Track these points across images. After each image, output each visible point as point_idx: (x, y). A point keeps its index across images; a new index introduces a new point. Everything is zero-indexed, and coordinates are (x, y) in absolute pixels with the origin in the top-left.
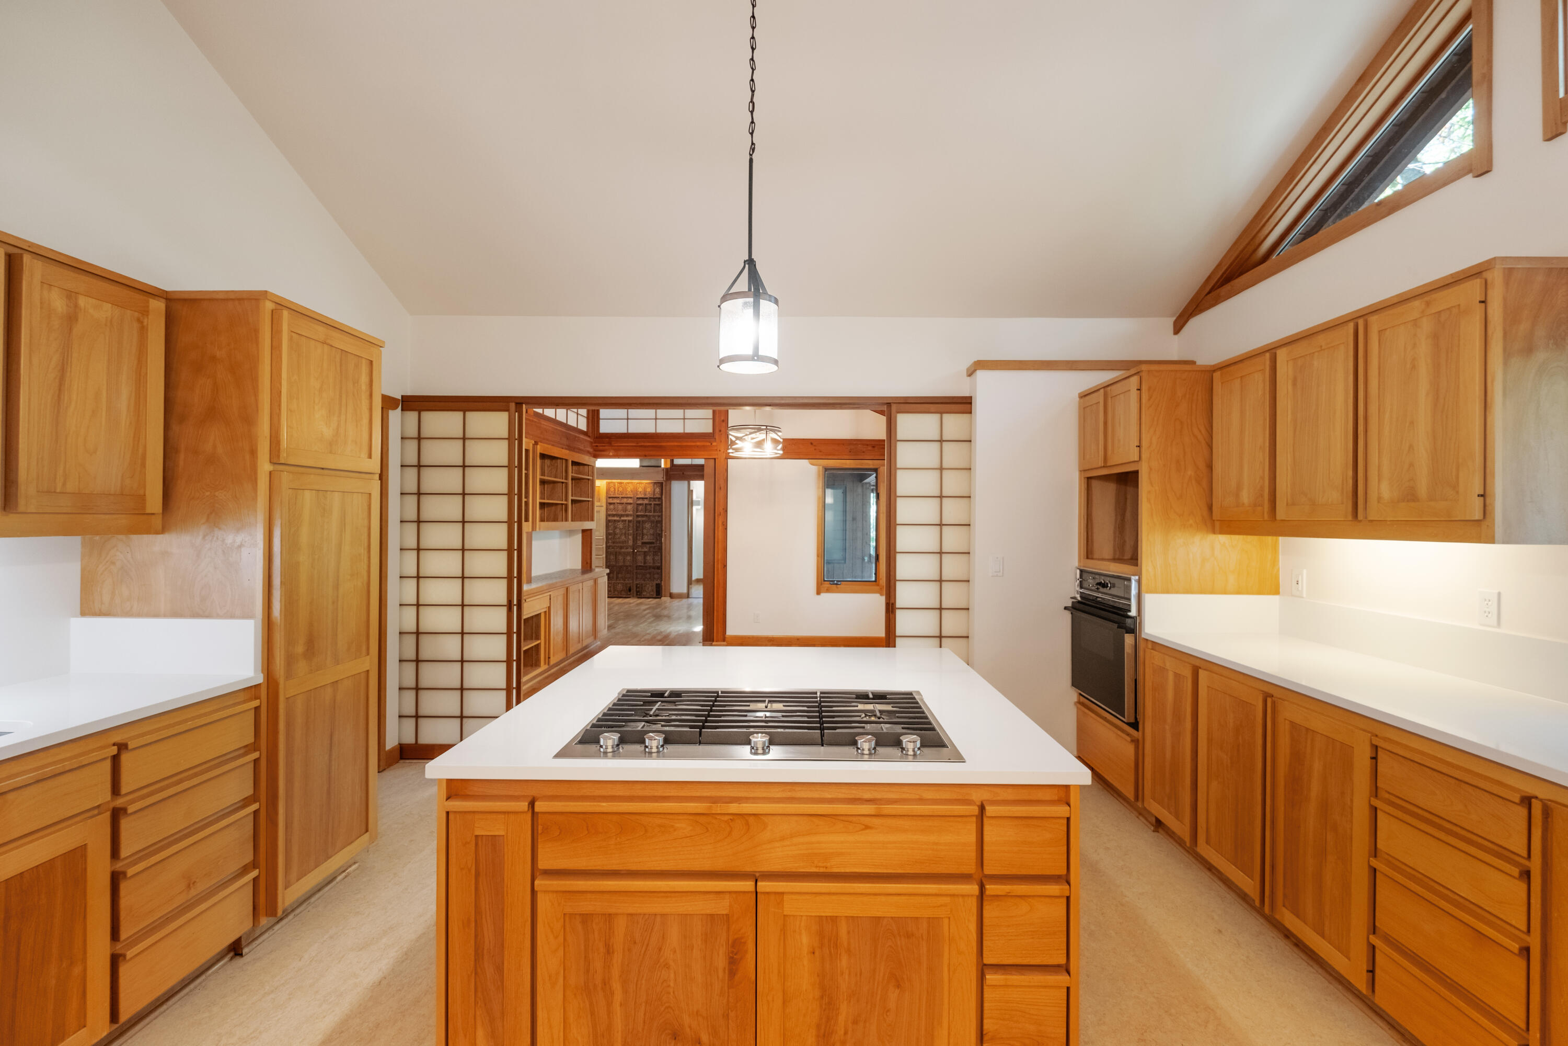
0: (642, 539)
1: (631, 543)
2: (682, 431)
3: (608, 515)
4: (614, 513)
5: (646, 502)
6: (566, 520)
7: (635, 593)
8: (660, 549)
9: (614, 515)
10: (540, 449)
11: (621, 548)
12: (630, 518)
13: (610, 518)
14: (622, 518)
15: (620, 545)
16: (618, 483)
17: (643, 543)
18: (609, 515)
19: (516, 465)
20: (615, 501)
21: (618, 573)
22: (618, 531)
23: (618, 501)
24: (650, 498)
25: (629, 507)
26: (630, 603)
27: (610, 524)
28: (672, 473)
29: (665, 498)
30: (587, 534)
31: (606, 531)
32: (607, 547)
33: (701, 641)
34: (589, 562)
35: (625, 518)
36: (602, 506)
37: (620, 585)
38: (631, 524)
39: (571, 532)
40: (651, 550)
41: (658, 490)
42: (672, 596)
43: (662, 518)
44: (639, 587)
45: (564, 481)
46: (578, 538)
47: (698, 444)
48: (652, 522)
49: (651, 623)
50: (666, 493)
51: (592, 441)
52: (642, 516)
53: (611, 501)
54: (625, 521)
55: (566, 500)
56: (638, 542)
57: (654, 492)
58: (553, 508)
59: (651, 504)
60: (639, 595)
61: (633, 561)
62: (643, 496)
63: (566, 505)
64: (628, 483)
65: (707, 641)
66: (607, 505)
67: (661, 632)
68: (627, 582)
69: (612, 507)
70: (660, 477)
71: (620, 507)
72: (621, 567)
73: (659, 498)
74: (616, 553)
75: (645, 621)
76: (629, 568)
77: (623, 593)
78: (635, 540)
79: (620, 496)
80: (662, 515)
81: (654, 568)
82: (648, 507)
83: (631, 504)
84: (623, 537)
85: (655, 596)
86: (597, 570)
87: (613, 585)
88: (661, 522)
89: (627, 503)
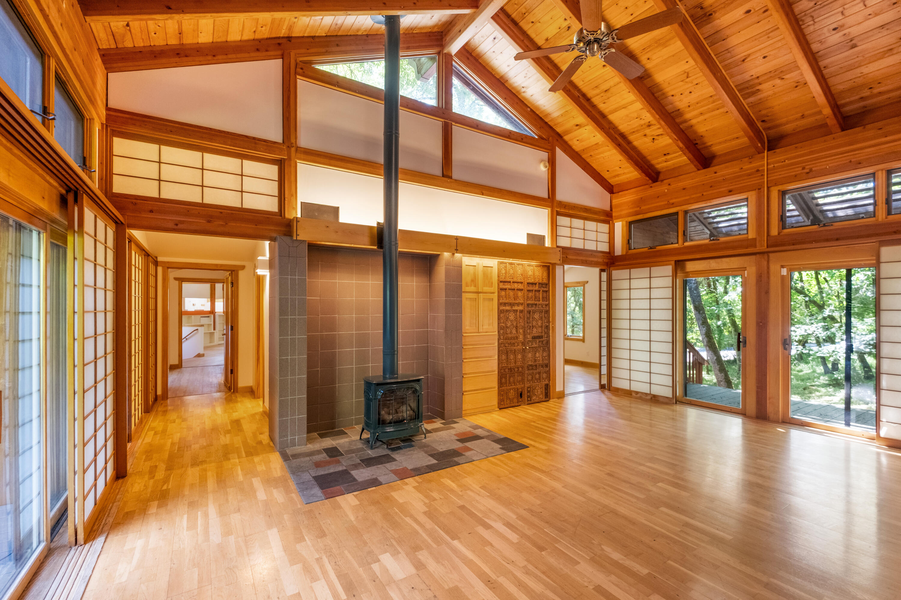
1: (521, 337)
3: (500, 304)
4: (506, 301)
7: (526, 398)
8: (548, 342)
11: (513, 344)
12: (521, 308)
13: (502, 308)
14: (513, 308)
16: (509, 263)
18: (501, 304)
20: (507, 286)
21: (510, 377)
23: (509, 287)
24: (538, 283)
25: (520, 294)
27: (503, 315)
31: (499, 324)
32: (500, 345)
35: (516, 308)
37: (512, 391)
38: (521, 315)
41: (546, 275)
43: (549, 307)
44: (529, 392)
48: (540, 312)
50: (553, 277)
52: (533, 305)
53: (502, 286)
54: (516, 311)
57: (542, 278)
59: (541, 291)
60: (529, 400)
61: (523, 360)
62: (532, 281)
64: (518, 264)
66: (498, 292)
71: (511, 293)
72: (512, 369)
73: (546, 284)
79: (512, 280)
80: (549, 303)
83: (521, 290)
85: (544, 399)
87: (502, 393)
88: (547, 312)
89: (517, 290)
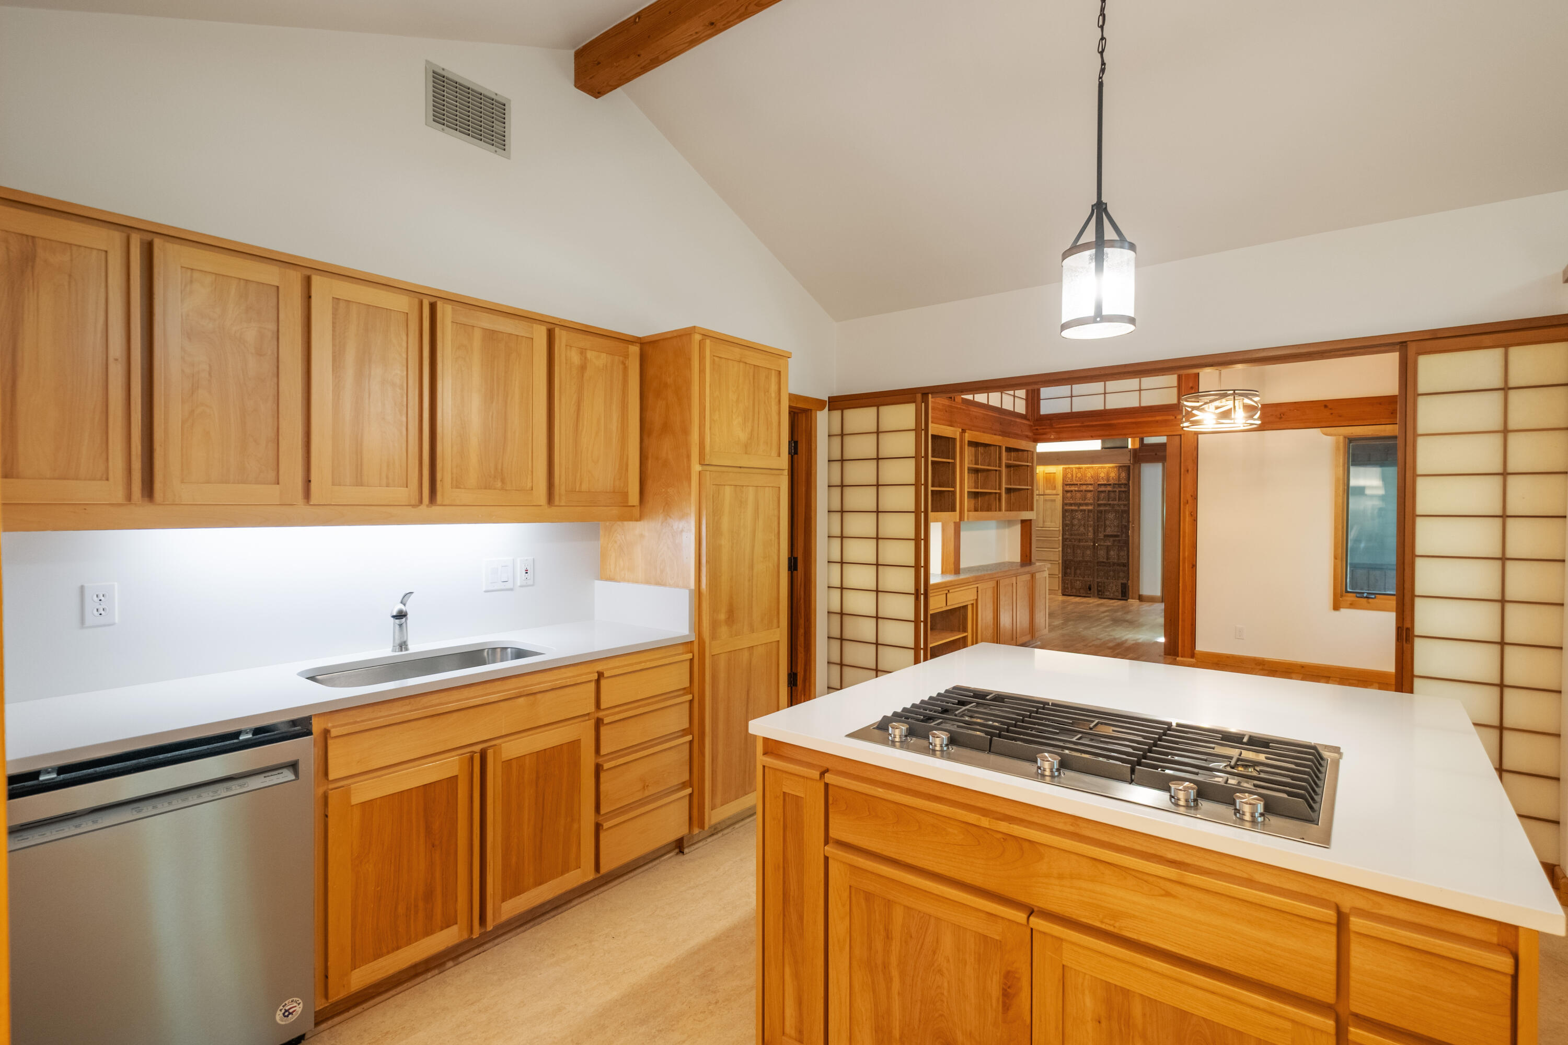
0: (1105, 531)
1: (1091, 535)
2: (1136, 405)
3: (1064, 504)
4: (1072, 502)
5: (1109, 488)
6: (1000, 510)
7: (1096, 592)
8: (1127, 543)
9: (1071, 505)
10: (968, 436)
11: (1080, 541)
12: (1090, 508)
13: (1067, 508)
14: (1081, 508)
15: (1078, 537)
16: (1076, 468)
17: (1105, 536)
18: (1066, 504)
19: (923, 455)
20: (1073, 488)
21: (1076, 569)
22: (1076, 522)
23: (1076, 489)
24: (1114, 484)
25: (1089, 495)
26: (1089, 604)
27: (1067, 514)
28: (1141, 454)
29: (1133, 482)
30: (1026, 525)
31: (1063, 521)
32: (1064, 540)
33: (1163, 654)
34: (1028, 554)
35: (1084, 508)
36: (1058, 495)
37: (1078, 582)
38: (1091, 515)
39: (1010, 523)
40: (1116, 543)
41: (1123, 475)
42: (1141, 598)
43: (1129, 507)
44: (1100, 587)
45: (997, 468)
46: (1018, 528)
47: (1158, 418)
48: (1116, 512)
49: (1108, 627)
50: (1134, 477)
51: (1032, 424)
52: (1105, 505)
53: (1068, 488)
54: (1085, 510)
55: (1000, 489)
56: (1100, 535)
57: (1119, 478)
58: (987, 497)
59: (1116, 491)
60: (1101, 594)
61: (1094, 556)
62: (1105, 482)
63: (1000, 494)
64: (1088, 468)
65: (1169, 654)
66: (1063, 493)
67: (1115, 639)
68: (1086, 579)
69: (1069, 495)
70: (1126, 460)
71: (1078, 495)
72: (1080, 562)
73: (1126, 484)
74: (1074, 546)
75: (1098, 625)
76: (1089, 564)
77: (1082, 591)
78: (1096, 532)
79: (1079, 483)
80: (1129, 504)
81: (1119, 565)
82: (1112, 495)
83: (1090, 491)
84: (1082, 529)
85: (1120, 597)
86: (1038, 564)
87: (1067, 581)
88: (1127, 512)
89: (1085, 491)
